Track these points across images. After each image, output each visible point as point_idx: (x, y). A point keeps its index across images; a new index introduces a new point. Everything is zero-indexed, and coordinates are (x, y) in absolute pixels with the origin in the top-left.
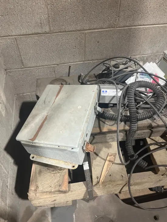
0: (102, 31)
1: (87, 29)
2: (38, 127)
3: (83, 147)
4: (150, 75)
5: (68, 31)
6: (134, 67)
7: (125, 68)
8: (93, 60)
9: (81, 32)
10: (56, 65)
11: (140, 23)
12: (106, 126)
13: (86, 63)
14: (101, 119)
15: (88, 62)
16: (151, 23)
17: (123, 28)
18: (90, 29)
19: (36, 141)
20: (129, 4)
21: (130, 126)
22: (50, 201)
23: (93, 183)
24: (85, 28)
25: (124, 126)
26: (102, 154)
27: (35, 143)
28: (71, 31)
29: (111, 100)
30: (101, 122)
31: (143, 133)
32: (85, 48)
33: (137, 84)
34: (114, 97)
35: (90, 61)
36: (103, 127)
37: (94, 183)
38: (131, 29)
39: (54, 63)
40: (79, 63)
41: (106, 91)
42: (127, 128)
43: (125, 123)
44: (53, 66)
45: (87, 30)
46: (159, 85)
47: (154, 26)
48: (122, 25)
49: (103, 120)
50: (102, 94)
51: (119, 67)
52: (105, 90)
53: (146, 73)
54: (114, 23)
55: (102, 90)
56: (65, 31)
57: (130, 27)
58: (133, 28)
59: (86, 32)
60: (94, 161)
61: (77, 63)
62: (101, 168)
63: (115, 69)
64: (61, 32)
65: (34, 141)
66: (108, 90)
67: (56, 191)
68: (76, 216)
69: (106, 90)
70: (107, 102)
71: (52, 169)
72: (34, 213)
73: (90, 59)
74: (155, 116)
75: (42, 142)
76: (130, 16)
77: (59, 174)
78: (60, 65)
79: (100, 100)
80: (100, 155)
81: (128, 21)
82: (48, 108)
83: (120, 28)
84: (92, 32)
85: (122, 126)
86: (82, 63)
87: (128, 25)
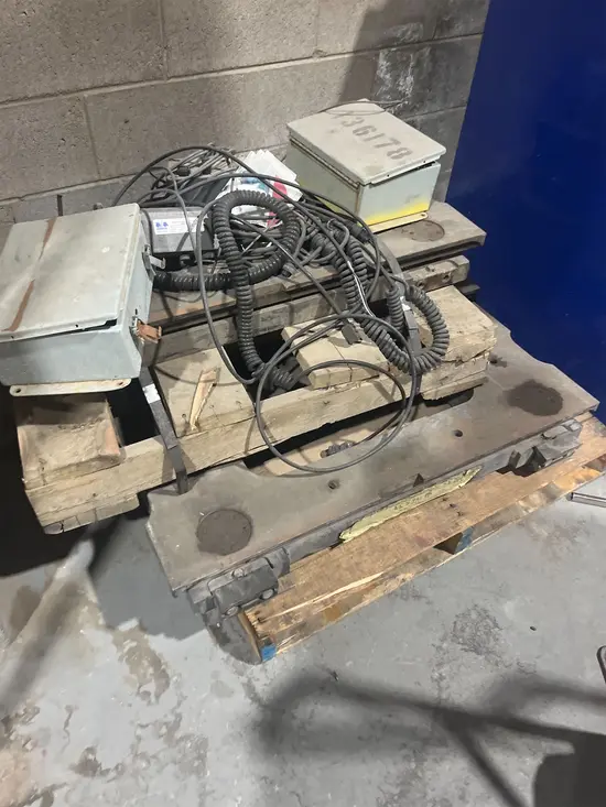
0: (130, 90)
1: (88, 85)
2: (17, 308)
3: (131, 328)
4: (262, 179)
5: (32, 98)
6: (227, 168)
7: (204, 172)
8: (123, 175)
9: (69, 96)
10: (17, 200)
11: (227, 62)
12: (180, 304)
13: (105, 186)
14: (167, 293)
15: (111, 181)
16: (257, 62)
17: (184, 79)
18: (95, 88)
19: (21, 329)
20: (185, 13)
21: (237, 296)
22: (81, 499)
23: (177, 430)
24: (81, 86)
25: (224, 298)
26: (187, 374)
27: (19, 334)
28: (43, 96)
29: (182, 244)
30: (168, 299)
31: (271, 314)
32: (93, 142)
33: (233, 198)
34: (186, 235)
35: (116, 180)
36: (176, 306)
37: (179, 430)
38: (208, 79)
39: (10, 193)
40: (84, 187)
41: (165, 224)
42: (230, 300)
43: (225, 292)
44: (8, 203)
45: (87, 89)
46: (290, 201)
47: (266, 67)
48: (179, 70)
49: (173, 294)
50: (157, 231)
51: (189, 172)
52: (161, 221)
53: (250, 174)
54: (158, 68)
55: (154, 222)
56: (26, 98)
57: (205, 76)
58: (213, 78)
59: (86, 94)
60: (171, 390)
61: (77, 187)
62: (189, 400)
63: (179, 178)
64: (12, 101)
65: (19, 330)
66: (168, 221)
67: (92, 460)
68: (153, 526)
69: (164, 220)
70: (173, 249)
71: (72, 425)
72: (45, 598)
73: (115, 174)
74: (288, 267)
75: (37, 326)
76: (195, 46)
77: (90, 431)
78: (26, 199)
79: (155, 245)
80: (181, 378)
81: (194, 59)
82: (31, 268)
83: (180, 80)
84: (104, 96)
85: (217, 299)
86: (93, 188)
87: (195, 68)
